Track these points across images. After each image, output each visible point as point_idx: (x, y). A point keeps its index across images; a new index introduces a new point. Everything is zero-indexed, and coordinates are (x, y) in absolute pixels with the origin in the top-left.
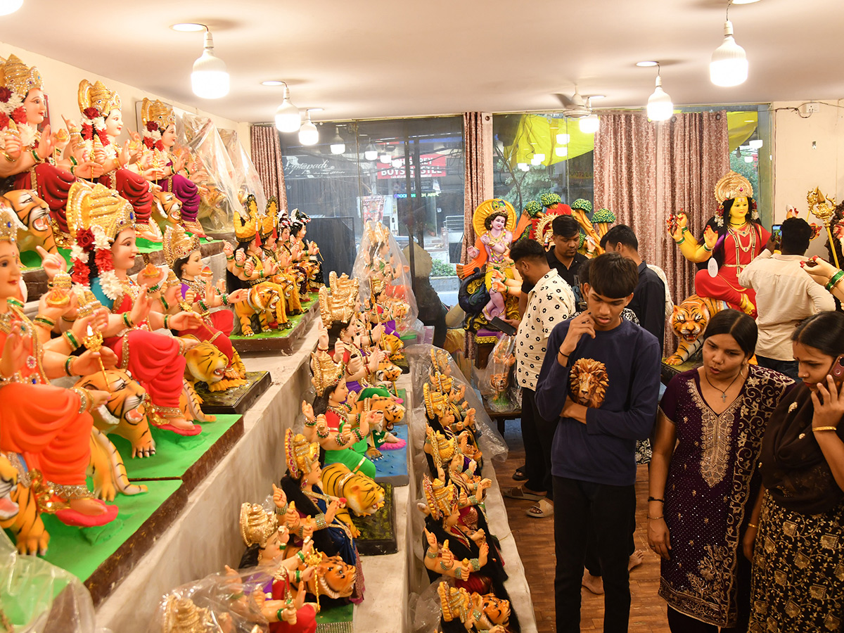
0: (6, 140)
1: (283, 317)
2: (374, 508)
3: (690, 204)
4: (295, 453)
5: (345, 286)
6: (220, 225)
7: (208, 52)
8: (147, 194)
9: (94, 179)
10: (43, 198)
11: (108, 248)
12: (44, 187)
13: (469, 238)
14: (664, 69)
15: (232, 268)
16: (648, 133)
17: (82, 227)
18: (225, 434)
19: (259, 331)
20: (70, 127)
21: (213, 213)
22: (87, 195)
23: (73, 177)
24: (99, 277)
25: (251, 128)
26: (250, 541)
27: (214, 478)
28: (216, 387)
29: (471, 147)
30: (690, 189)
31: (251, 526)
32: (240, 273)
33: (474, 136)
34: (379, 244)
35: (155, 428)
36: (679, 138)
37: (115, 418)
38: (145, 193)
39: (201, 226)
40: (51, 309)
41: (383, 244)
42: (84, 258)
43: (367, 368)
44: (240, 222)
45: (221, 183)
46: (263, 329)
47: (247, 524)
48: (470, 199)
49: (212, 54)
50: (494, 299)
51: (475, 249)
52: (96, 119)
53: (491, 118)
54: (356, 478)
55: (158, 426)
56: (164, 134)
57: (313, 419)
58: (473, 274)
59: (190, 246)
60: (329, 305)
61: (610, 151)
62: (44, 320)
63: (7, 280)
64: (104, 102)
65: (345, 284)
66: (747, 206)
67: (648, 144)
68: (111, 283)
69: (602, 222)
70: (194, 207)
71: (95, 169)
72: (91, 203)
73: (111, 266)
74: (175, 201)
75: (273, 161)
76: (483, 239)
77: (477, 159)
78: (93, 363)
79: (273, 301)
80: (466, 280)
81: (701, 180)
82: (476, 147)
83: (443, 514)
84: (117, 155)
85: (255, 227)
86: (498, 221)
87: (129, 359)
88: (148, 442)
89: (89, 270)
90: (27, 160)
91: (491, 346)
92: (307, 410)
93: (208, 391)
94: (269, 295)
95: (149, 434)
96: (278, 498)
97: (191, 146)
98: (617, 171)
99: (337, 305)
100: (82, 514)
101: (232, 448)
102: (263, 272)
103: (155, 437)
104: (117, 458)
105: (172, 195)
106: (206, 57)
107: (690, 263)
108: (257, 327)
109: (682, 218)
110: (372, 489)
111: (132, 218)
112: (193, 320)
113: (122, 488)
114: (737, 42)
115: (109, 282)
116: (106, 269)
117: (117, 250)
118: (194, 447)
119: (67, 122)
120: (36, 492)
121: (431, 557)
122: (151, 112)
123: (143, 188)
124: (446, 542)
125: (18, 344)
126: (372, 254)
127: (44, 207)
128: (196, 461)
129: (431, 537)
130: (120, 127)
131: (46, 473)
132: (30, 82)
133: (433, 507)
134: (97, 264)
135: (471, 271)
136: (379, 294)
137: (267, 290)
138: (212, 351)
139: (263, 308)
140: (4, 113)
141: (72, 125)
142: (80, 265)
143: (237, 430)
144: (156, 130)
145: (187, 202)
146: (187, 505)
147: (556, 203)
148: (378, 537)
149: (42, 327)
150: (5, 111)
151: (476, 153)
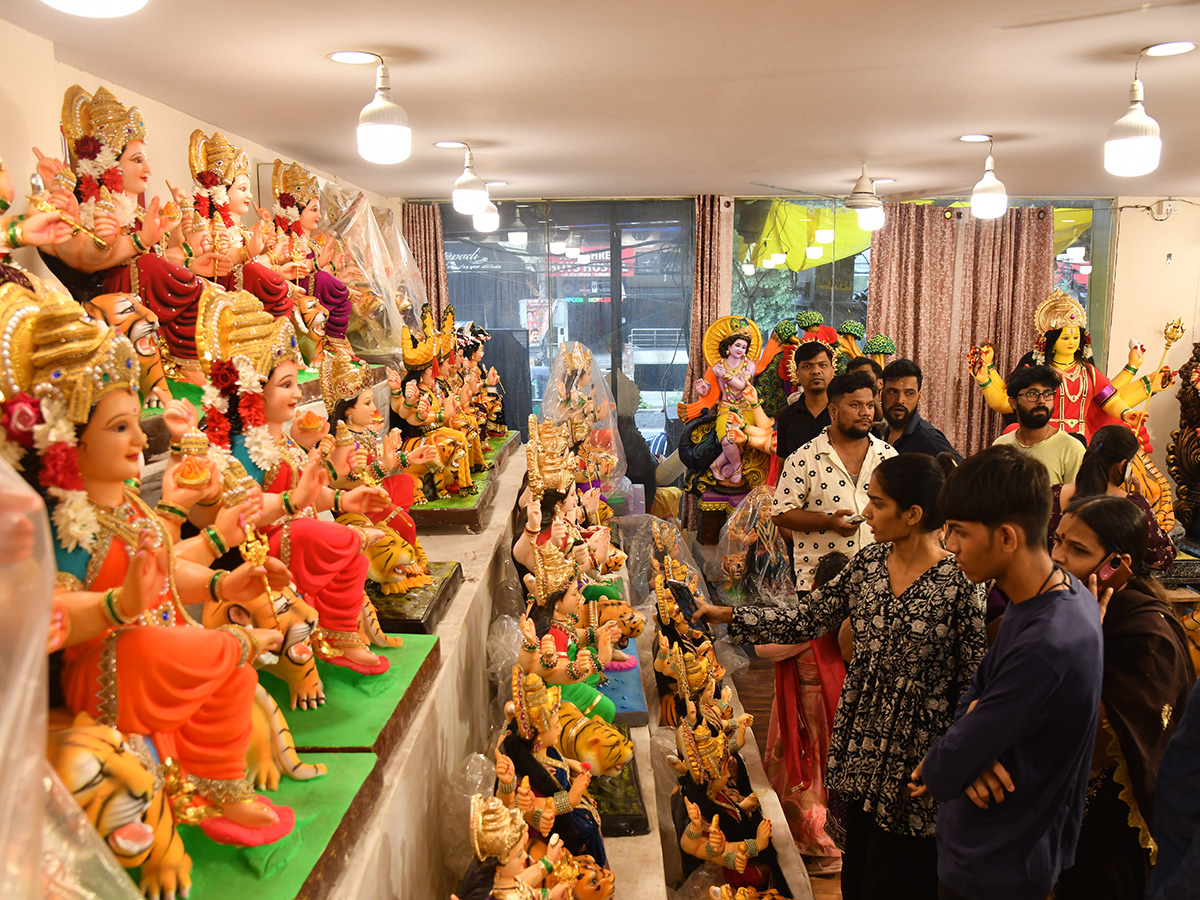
0: (96, 218)
1: (467, 478)
2: (618, 770)
3: (995, 333)
4: (527, 702)
5: (549, 435)
6: (375, 344)
7: (383, 95)
8: (286, 299)
9: (219, 277)
10: (148, 306)
11: (259, 390)
12: (150, 290)
13: (695, 368)
14: (998, 146)
15: (398, 408)
16: (944, 233)
17: (219, 357)
18: (420, 670)
19: (433, 498)
20: (179, 200)
21: (365, 326)
22: (225, 308)
23: (191, 275)
24: (244, 434)
25: (404, 206)
26: (483, 852)
27: (413, 743)
28: (391, 588)
29: (703, 243)
30: (998, 313)
31: (485, 831)
32: (409, 415)
33: (708, 228)
34: (579, 373)
35: (322, 662)
36: (987, 242)
37: (273, 656)
38: (282, 299)
39: (349, 344)
40: (182, 491)
41: (583, 372)
42: (222, 405)
43: (593, 558)
44: (411, 342)
45: (377, 283)
46: (439, 494)
47: (481, 827)
48: (699, 314)
49: (388, 98)
50: (727, 452)
51: (704, 383)
52: (215, 188)
53: (732, 204)
54: (593, 727)
55: (328, 660)
56: (304, 212)
57: (535, 640)
58: (699, 417)
59: (359, 383)
60: (540, 467)
61: (893, 256)
62: (172, 509)
63: (125, 452)
64: (227, 164)
65: (550, 433)
66: (1079, 339)
67: (943, 248)
68: (264, 444)
69: (878, 353)
70: (342, 319)
71: (220, 264)
72: (232, 320)
73: (262, 419)
74: (319, 309)
75: (433, 252)
76: (717, 369)
77: (711, 259)
78: (254, 584)
79: (456, 456)
80: (691, 424)
81: (1013, 301)
82: (711, 244)
83: (709, 776)
84: (244, 242)
85: (431, 351)
86: (738, 346)
87: (290, 562)
88: (314, 685)
89: (229, 424)
90: (125, 248)
91: (722, 516)
92: (528, 628)
93: (380, 594)
94: (452, 448)
95: (315, 672)
96: (504, 771)
97: (335, 230)
98: (903, 284)
99: (550, 468)
100: (240, 825)
101: (429, 688)
102: (442, 415)
103: (322, 676)
104: (280, 721)
105: (314, 301)
106: (379, 102)
107: (992, 412)
108: (431, 491)
109: (987, 352)
110: (617, 743)
111: (293, 345)
112: (379, 499)
113: (290, 770)
114: (1148, 113)
115: (258, 444)
116: (256, 424)
117: (271, 394)
118: (381, 692)
119: (174, 192)
120: (171, 794)
121: (690, 835)
122: (286, 180)
123: (280, 291)
124: (715, 818)
125: (149, 565)
126: (568, 386)
127: (151, 321)
128: (389, 717)
129: (693, 809)
130: (248, 200)
131: (186, 761)
132: (130, 131)
133: (696, 766)
134: (242, 415)
135: (697, 413)
136: (581, 442)
137: (449, 441)
138: (392, 539)
139: (442, 465)
140: (91, 176)
141: (181, 196)
142: (216, 416)
143: (432, 662)
144: (292, 207)
145: (334, 310)
146: (384, 791)
147: (817, 325)
148: (622, 811)
149: (168, 519)
150: (91, 173)
151: (711, 251)
